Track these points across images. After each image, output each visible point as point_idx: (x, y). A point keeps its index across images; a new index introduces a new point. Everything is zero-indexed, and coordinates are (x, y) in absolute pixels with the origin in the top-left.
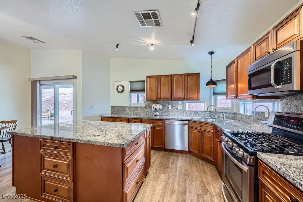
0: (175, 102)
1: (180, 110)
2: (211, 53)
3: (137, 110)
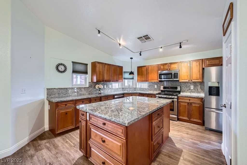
0: (108, 83)
1: (110, 88)
2: (131, 58)
3: (81, 91)
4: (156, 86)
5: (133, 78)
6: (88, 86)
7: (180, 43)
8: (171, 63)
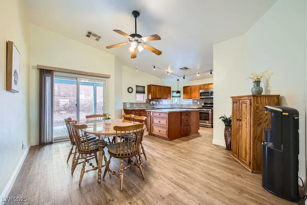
0: (159, 100)
2: (178, 80)
3: (141, 105)
4: (199, 103)
5: (180, 97)
6: (145, 102)
7: (211, 71)
8: (209, 84)
